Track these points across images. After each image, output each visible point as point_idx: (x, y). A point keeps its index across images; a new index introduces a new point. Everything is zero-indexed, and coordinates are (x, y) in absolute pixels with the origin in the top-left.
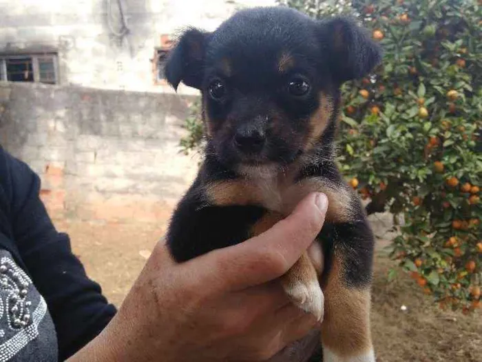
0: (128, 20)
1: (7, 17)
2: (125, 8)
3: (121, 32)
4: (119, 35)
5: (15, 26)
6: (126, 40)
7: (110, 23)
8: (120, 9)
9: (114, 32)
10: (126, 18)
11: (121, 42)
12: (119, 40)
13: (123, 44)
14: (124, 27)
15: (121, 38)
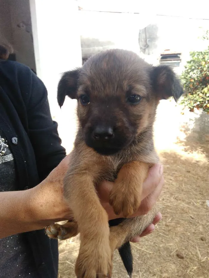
0: (149, 41)
1: (99, 42)
2: (148, 36)
3: (145, 47)
4: (144, 48)
5: (102, 46)
6: (147, 50)
7: (140, 43)
8: (146, 35)
9: (142, 47)
10: (148, 40)
11: (145, 51)
12: (144, 51)
13: (145, 52)
14: (147, 44)
15: (145, 49)
